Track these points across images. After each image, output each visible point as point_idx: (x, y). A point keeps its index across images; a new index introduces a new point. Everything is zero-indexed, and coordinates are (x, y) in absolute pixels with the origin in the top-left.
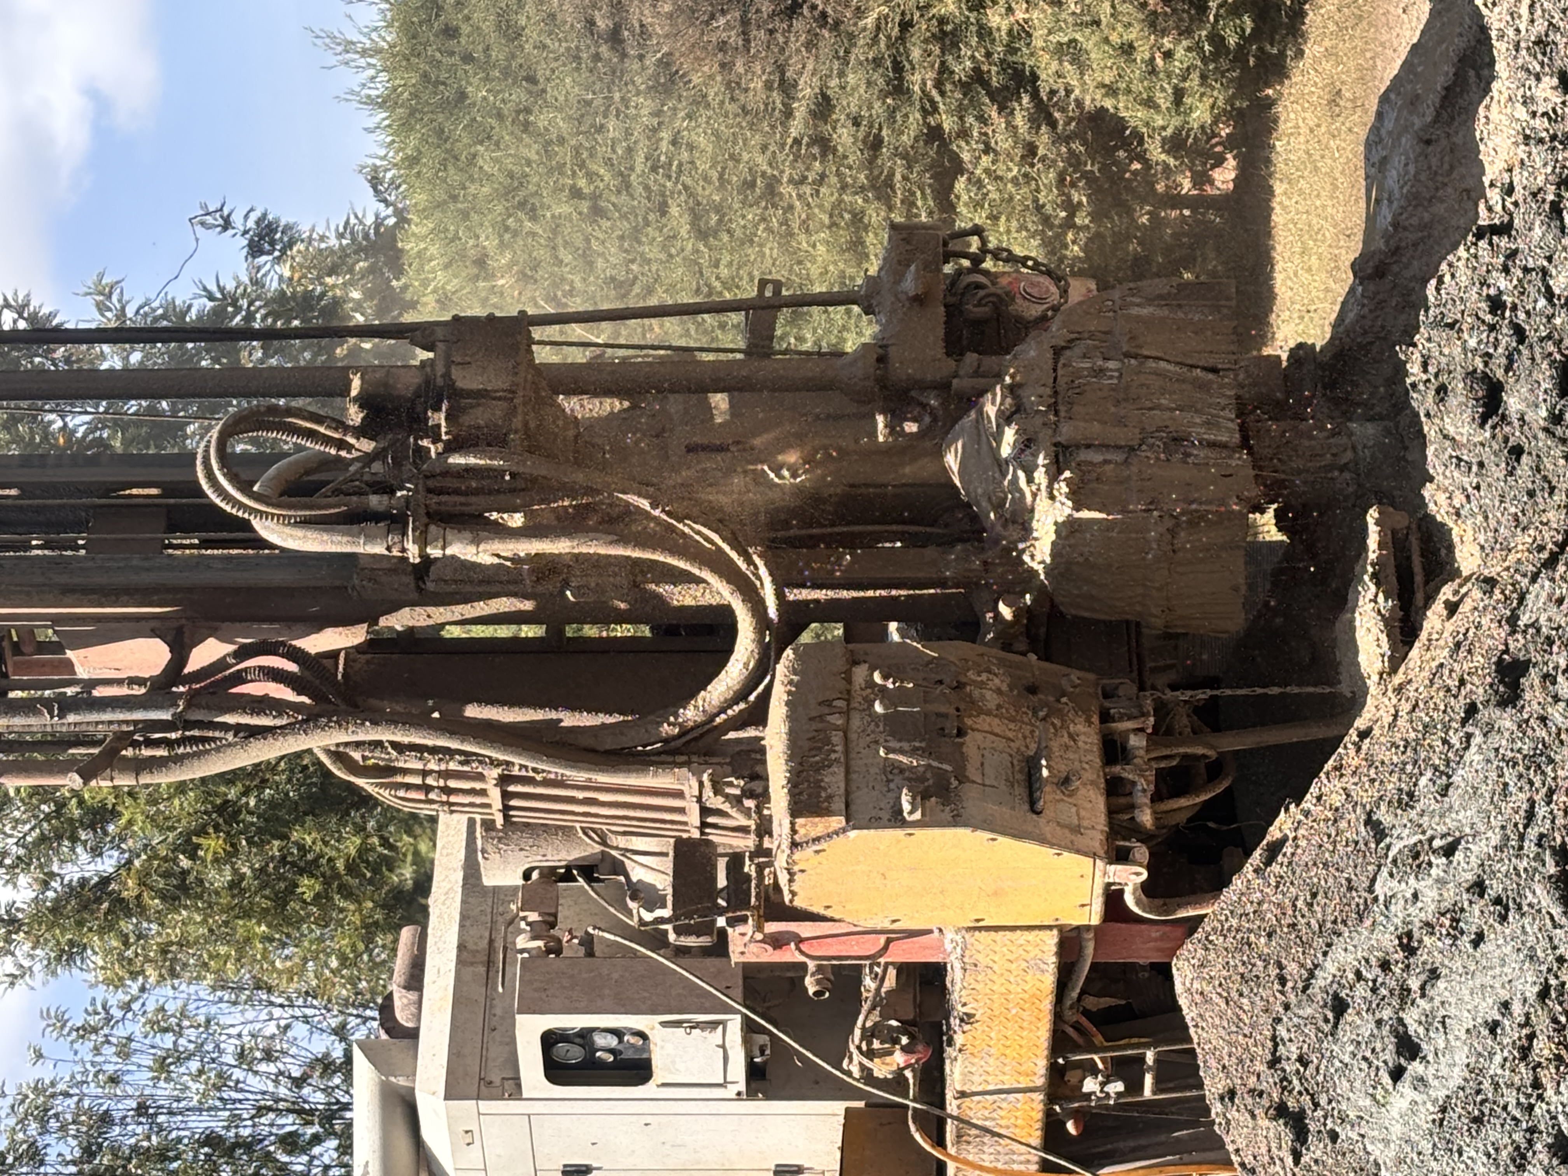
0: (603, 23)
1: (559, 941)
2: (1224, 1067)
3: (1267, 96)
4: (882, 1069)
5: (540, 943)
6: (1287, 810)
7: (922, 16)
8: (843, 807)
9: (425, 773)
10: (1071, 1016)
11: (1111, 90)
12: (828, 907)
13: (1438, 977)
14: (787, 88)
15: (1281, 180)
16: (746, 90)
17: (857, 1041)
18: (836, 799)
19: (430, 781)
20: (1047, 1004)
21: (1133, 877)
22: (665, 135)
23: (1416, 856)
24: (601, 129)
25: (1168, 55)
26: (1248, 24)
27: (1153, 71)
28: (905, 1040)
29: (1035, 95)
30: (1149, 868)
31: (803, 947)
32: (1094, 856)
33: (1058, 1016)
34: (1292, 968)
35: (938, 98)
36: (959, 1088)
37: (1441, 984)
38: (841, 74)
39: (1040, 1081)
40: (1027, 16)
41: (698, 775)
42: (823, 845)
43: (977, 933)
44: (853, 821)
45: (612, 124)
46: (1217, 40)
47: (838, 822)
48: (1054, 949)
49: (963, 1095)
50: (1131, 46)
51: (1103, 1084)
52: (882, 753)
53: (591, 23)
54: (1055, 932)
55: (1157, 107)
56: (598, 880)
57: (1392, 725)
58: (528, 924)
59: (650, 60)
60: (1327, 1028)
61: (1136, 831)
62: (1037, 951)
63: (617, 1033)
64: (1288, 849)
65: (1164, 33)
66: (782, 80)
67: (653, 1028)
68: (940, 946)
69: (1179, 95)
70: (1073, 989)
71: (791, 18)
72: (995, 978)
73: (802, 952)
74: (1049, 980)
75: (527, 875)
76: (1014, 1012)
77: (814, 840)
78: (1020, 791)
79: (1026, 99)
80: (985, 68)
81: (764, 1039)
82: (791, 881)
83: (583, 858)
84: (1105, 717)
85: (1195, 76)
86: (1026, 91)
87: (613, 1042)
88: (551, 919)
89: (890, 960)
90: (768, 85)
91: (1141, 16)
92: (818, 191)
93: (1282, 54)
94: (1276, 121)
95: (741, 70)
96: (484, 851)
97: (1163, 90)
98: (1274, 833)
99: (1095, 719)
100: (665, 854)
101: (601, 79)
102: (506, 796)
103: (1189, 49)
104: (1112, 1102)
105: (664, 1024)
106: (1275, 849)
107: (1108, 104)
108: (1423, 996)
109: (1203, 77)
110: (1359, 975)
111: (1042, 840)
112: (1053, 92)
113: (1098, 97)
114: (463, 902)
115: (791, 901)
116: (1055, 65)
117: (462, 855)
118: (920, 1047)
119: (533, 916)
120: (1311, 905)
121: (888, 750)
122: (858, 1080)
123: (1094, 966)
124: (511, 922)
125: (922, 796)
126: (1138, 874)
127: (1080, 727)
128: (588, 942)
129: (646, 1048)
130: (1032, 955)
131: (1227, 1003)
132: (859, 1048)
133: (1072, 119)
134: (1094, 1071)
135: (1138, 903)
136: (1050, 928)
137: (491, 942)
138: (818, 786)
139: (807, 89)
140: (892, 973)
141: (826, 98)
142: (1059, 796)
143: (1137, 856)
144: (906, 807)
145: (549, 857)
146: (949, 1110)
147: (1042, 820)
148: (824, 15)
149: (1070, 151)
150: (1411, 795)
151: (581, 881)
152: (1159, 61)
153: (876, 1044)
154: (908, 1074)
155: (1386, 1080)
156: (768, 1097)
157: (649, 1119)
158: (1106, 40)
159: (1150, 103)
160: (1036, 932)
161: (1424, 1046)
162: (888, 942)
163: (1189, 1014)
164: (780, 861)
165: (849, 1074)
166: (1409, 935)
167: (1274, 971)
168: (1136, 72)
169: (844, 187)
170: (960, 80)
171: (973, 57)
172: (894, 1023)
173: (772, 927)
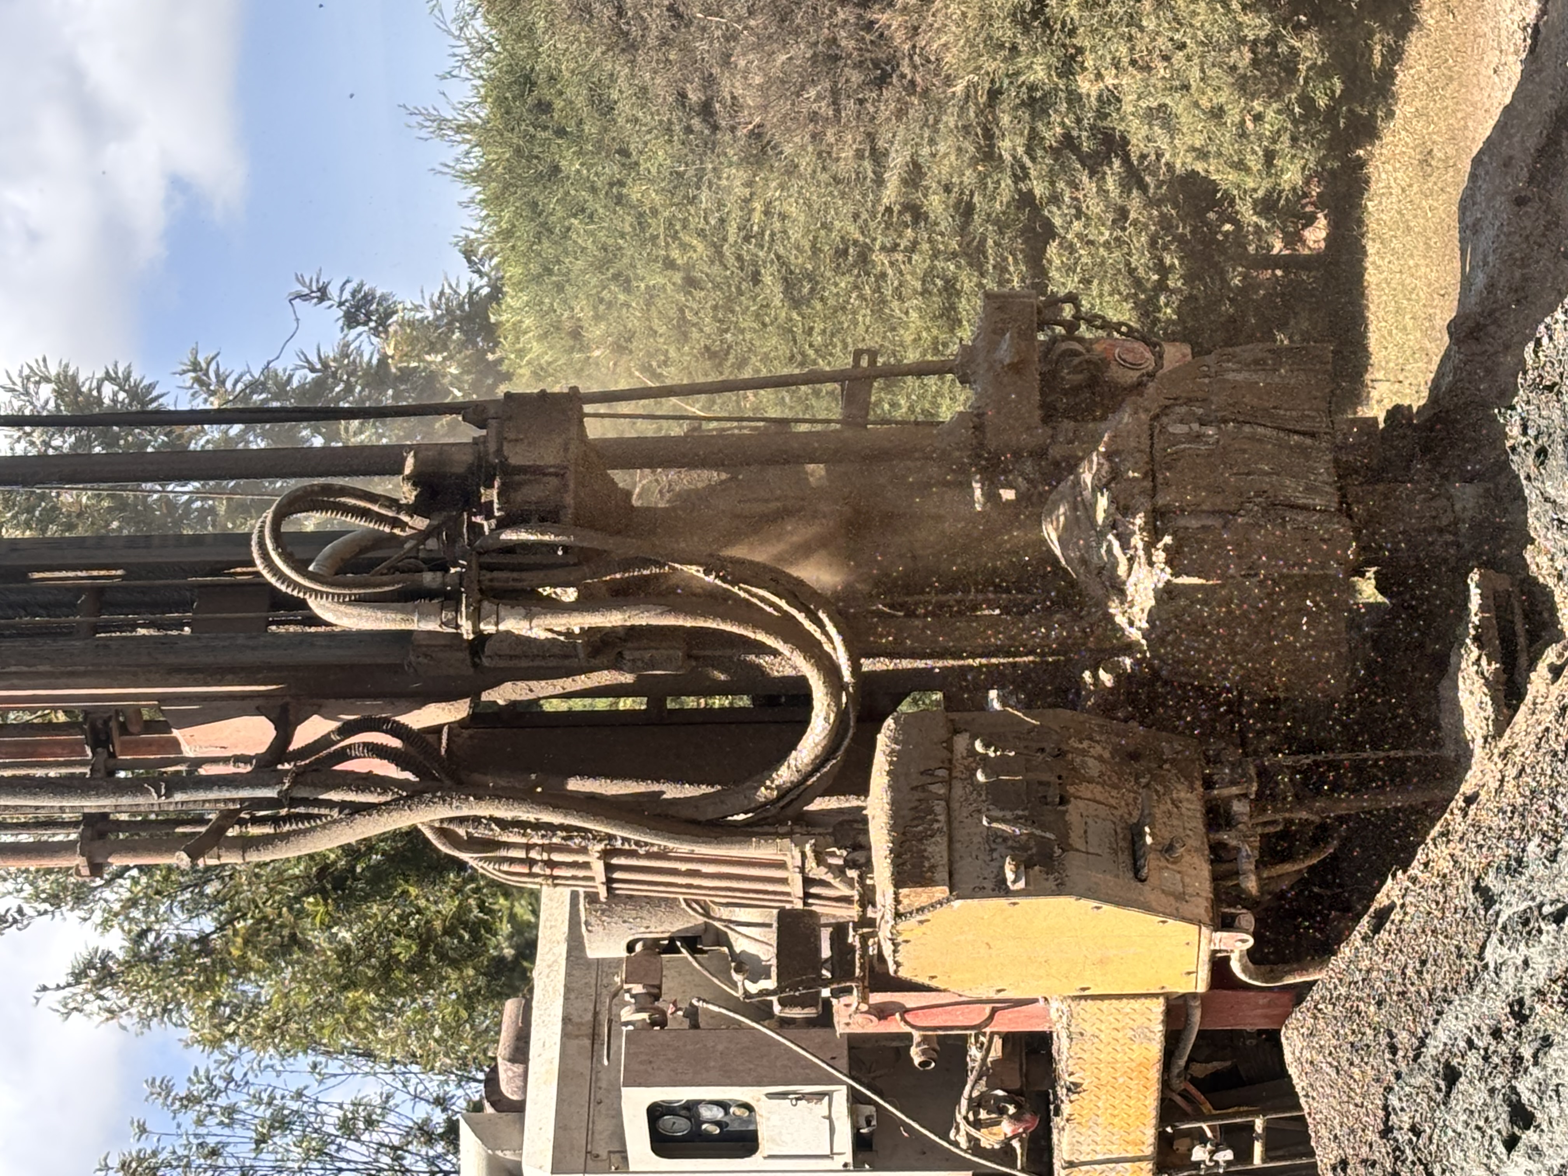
0: (694, 97)
1: (663, 1013)
2: (1336, 1137)
3: (1359, 157)
4: (989, 1139)
5: (645, 1016)
6: (1394, 876)
7: (1011, 83)
8: (947, 877)
9: (528, 847)
10: (1179, 1084)
11: (1202, 154)
12: (933, 977)
13: (1551, 1045)
15: (1374, 240)
16: (838, 159)
17: (964, 1111)
18: (940, 868)
19: (533, 854)
20: (1154, 1074)
21: (1239, 944)
22: (758, 205)
23: (1526, 923)
24: (693, 200)
25: (1258, 118)
26: (1338, 85)
27: (1243, 135)
29: (1126, 160)
30: (1255, 935)
31: (908, 1017)
32: (1199, 923)
33: (1165, 1084)
34: (1403, 1037)
35: (1028, 163)
36: (1067, 1158)
37: (1554, 1052)
38: (932, 142)
39: (1149, 1150)
41: (800, 845)
42: (927, 915)
43: (1083, 1002)
44: (958, 890)
45: (704, 195)
46: (1307, 102)
47: (941, 892)
48: (1161, 1017)
49: (1071, 1165)
50: (1221, 108)
51: (1212, 1153)
52: (985, 823)
53: (682, 95)
54: (1161, 1000)
55: (1248, 170)
56: (702, 952)
57: (1499, 791)
58: (633, 996)
59: (742, 132)
60: (1439, 1097)
61: (1240, 898)
62: (1144, 1020)
63: (723, 1105)
64: (1396, 916)
65: (1253, 96)
66: (873, 150)
67: (758, 1100)
68: (1045, 1016)
69: (1270, 157)
70: (1180, 1058)
71: (880, 89)
72: (1101, 1047)
73: (907, 1023)
74: (1155, 1049)
75: (630, 948)
76: (1121, 1080)
77: (918, 910)
78: (1125, 858)
79: (1117, 163)
80: (1075, 133)
81: (870, 1110)
82: (895, 951)
83: (687, 930)
84: (1209, 784)
85: (1286, 138)
86: (1117, 156)
87: (718, 1113)
88: (656, 991)
89: (995, 1029)
90: (859, 155)
91: (1231, 80)
92: (910, 259)
93: (1372, 116)
94: (1367, 182)
95: (832, 140)
96: (587, 923)
97: (1254, 152)
98: (1381, 900)
99: (1198, 784)
100: (769, 926)
101: (692, 151)
102: (609, 868)
103: (1279, 112)
104: (1221, 1171)
105: (770, 1096)
106: (1382, 917)
107: (1199, 167)
108: (1536, 1063)
109: (1294, 139)
110: (1470, 1043)
111: (1148, 908)
112: (1143, 157)
113: (1189, 160)
114: (568, 974)
115: (896, 972)
116: (1145, 130)
117: (565, 928)
118: (1028, 1116)
119: (638, 989)
120: (1421, 972)
121: (991, 820)
122: (965, 1151)
123: (1200, 1032)
124: (615, 995)
125: (1025, 865)
126: (1244, 941)
127: (1182, 793)
128: (692, 1014)
129: (751, 1120)
130: (1139, 1023)
131: (1338, 1073)
132: (966, 1118)
133: (1163, 183)
134: (1203, 1140)
135: (1245, 970)
136: (1156, 996)
137: (596, 1014)
138: (922, 856)
139: (898, 160)
140: (998, 1042)
141: (916, 165)
142: (1163, 863)
143: (1244, 924)
144: (1010, 876)
145: (652, 929)
147: (1146, 888)
148: (912, 82)
149: (1162, 215)
150: (1519, 861)
151: (685, 953)
152: (1250, 125)
153: (983, 1115)
154: (1016, 1144)
155: (1500, 1149)
156: (874, 1168)
158: (1196, 105)
159: (1240, 166)
160: (1143, 1000)
161: (1538, 1115)
162: (994, 1011)
163: (1299, 1084)
164: (884, 933)
165: (956, 1144)
166: (1521, 1002)
167: (1384, 1040)
168: (1226, 137)
169: (935, 255)
170: (1051, 147)
171: (1062, 124)
172: (1000, 1093)
173: (877, 998)
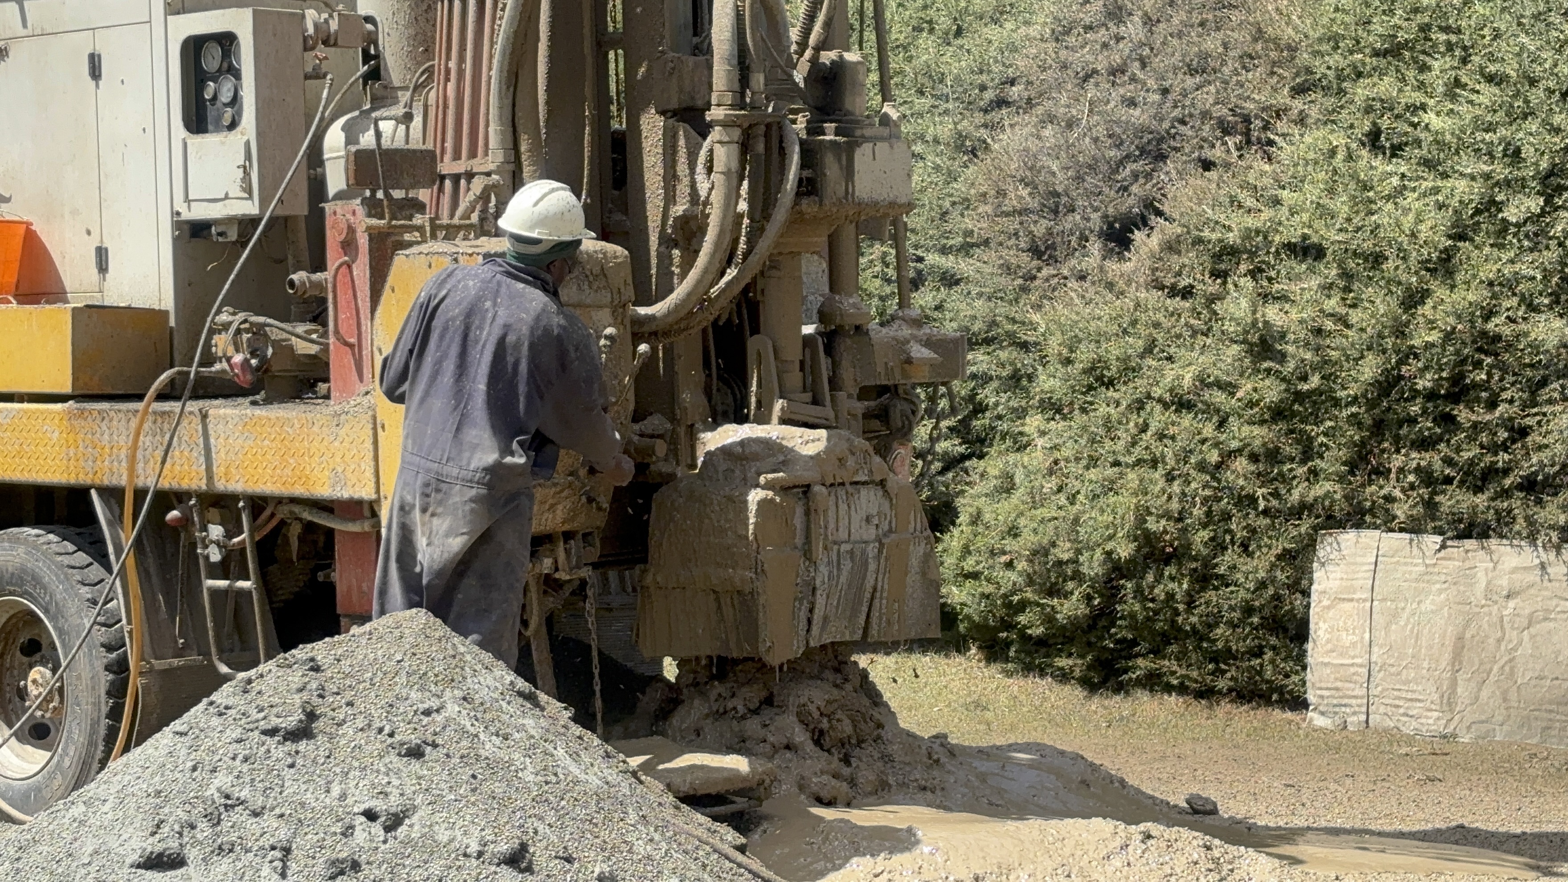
1: (313, 48)
4: (222, 343)
5: (311, 30)
10: (282, 510)
11: (976, 519)
12: (393, 291)
14: (966, 249)
17: (252, 319)
20: (299, 491)
25: (1009, 565)
26: (1037, 631)
27: (992, 553)
28: (254, 362)
31: (344, 269)
36: (211, 412)
39: (219, 486)
40: (1039, 447)
43: (371, 426)
48: (356, 496)
49: (204, 416)
51: (218, 543)
54: (374, 497)
56: (365, 84)
58: (326, 21)
62: (354, 480)
63: (235, 100)
66: (972, 245)
67: (242, 134)
69: (975, 576)
70: (312, 514)
71: (1028, 250)
72: (325, 443)
73: (338, 268)
74: (324, 490)
75: (369, 19)
76: (291, 461)
80: (988, 414)
81: (233, 235)
83: (386, 69)
84: (568, 536)
85: (989, 589)
87: (226, 96)
88: (332, 42)
89: (331, 347)
90: (969, 233)
91: (1045, 541)
95: (980, 210)
97: (978, 563)
99: (566, 527)
101: (965, 91)
103: (1014, 584)
104: (199, 551)
105: (247, 144)
107: (963, 518)
113: (970, 510)
116: (993, 472)
118: (249, 377)
119: (334, 25)
122: (213, 320)
123: (330, 532)
127: (560, 513)
128: (317, 75)
129: (218, 129)
130: (351, 476)
133: (947, 488)
134: (229, 535)
136: (378, 491)
145: (387, 39)
146: (188, 403)
151: (364, 69)
152: (1004, 559)
153: (246, 336)
154: (217, 367)
156: (176, 240)
157: (150, 131)
158: (1022, 514)
159: (966, 551)
160: (373, 480)
162: (351, 346)
168: (992, 539)
170: (977, 394)
172: (270, 351)
173: (363, 241)
